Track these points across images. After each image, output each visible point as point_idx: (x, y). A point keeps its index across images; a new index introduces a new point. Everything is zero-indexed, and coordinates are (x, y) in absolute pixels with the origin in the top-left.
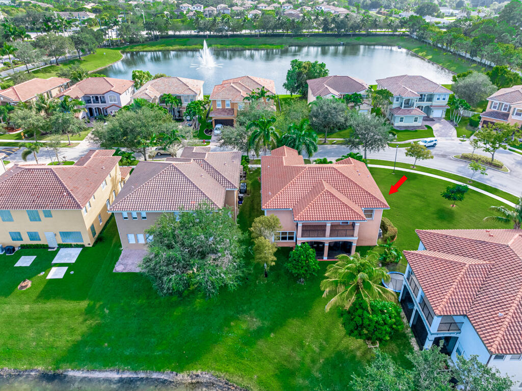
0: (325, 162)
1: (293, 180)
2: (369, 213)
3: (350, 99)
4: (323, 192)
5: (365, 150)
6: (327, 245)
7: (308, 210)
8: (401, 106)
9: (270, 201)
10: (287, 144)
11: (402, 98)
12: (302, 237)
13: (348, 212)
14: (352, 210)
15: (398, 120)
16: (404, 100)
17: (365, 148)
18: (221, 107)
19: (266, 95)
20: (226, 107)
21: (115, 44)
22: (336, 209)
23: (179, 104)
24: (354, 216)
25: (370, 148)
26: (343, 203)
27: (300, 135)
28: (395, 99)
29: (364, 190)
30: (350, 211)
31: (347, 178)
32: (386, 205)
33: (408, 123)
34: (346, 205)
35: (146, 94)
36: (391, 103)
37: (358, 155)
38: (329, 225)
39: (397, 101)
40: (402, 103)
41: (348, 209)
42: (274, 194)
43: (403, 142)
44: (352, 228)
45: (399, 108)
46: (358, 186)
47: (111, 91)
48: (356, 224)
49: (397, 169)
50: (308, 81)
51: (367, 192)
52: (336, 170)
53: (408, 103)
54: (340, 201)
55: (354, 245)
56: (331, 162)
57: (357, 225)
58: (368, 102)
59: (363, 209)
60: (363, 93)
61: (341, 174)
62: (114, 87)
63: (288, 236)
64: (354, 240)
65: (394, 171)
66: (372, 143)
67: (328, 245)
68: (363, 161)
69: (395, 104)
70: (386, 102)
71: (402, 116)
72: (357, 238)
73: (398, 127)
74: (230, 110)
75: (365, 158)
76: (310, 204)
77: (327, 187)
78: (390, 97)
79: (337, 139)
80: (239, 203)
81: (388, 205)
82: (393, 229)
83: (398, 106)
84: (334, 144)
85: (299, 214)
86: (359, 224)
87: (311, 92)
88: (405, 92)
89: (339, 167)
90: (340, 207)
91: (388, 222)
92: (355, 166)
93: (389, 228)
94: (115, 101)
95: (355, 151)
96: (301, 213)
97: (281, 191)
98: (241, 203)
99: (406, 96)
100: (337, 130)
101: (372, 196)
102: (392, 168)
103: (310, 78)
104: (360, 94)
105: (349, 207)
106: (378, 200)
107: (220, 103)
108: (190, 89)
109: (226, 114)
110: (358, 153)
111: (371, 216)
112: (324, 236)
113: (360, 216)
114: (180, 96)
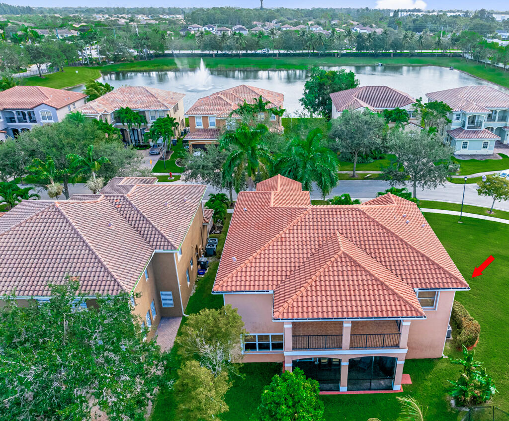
0: (347, 201)
1: (281, 232)
2: (429, 299)
3: (390, 116)
4: (336, 256)
5: (414, 186)
6: (345, 364)
7: (305, 294)
8: (464, 126)
9: (230, 275)
10: (285, 173)
11: (464, 114)
12: (294, 349)
13: (387, 298)
14: (394, 294)
15: (459, 145)
16: (468, 116)
17: (415, 183)
18: (202, 127)
19: (266, 107)
20: (210, 127)
21: (94, 62)
22: (362, 293)
23: (142, 124)
24: (398, 308)
25: (423, 182)
26: (376, 280)
27: (307, 157)
28: (455, 116)
29: (417, 252)
30: (391, 297)
31: (383, 228)
32: (461, 283)
33: (474, 149)
34: (382, 284)
35: (91, 107)
36: (449, 121)
37: (404, 192)
38: (347, 325)
39: (458, 118)
40: (464, 122)
41: (386, 292)
42: (241, 260)
43: (469, 177)
44: (394, 331)
45: (461, 129)
46: (406, 244)
47: (43, 104)
48: (404, 324)
49: (464, 214)
50: (331, 95)
51: (423, 256)
52: (365, 214)
53: (473, 122)
54: (371, 275)
55: (400, 363)
56: (357, 202)
57: (406, 324)
58: (415, 122)
59: (417, 290)
60: (408, 108)
61: (373, 221)
62: (50, 99)
63: (271, 342)
64: (400, 354)
65: (461, 218)
66: (424, 176)
67: (347, 364)
68: (412, 201)
69: (455, 124)
70: (443, 119)
71: (466, 140)
72: (405, 351)
73: (459, 155)
74: (214, 131)
75: (415, 196)
76: (309, 281)
77: (345, 246)
78: (448, 113)
79: (371, 172)
80: (199, 273)
81: (465, 282)
82: (472, 324)
83: (460, 127)
84: (368, 178)
85: (286, 305)
86: (409, 324)
87: (335, 109)
88: (468, 107)
89: (368, 209)
90: (371, 287)
91: (462, 311)
92: (398, 208)
93: (465, 322)
94: (50, 118)
95: (399, 186)
96: (290, 300)
97: (254, 255)
98: (203, 274)
99: (470, 112)
100: (373, 160)
101: (434, 263)
102: (458, 213)
103: (334, 91)
104: (404, 110)
105: (388, 289)
106: (445, 272)
107: (201, 120)
108: (159, 102)
109: (209, 136)
110: (404, 189)
111: (432, 303)
112: (340, 347)
113: (411, 306)
114: (144, 112)
